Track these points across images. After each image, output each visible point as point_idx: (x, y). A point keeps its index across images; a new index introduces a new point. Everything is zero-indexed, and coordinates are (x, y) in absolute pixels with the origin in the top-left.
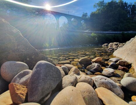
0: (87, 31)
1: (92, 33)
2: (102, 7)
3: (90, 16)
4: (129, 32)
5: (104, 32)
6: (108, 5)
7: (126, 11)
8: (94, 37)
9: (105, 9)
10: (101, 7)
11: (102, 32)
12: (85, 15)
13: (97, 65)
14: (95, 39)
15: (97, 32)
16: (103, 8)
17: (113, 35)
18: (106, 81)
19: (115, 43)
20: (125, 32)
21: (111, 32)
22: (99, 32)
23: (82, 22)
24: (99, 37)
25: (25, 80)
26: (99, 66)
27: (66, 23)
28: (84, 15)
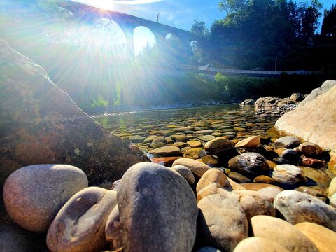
0: (204, 68)
1: (215, 73)
2: (239, 9)
3: (213, 30)
4: (298, 73)
5: (244, 72)
6: (252, 6)
7: (293, 22)
8: (221, 84)
9: (246, 15)
10: (237, 10)
11: (239, 72)
12: (199, 27)
13: (256, 157)
14: (224, 89)
15: (228, 71)
16: (241, 12)
17: (263, 79)
18: (312, 204)
19: (269, 98)
20: (290, 73)
21: (259, 72)
22: (233, 71)
23: (192, 44)
24: (232, 84)
25: (93, 223)
26: (263, 160)
27: (152, 46)
28: (195, 27)
